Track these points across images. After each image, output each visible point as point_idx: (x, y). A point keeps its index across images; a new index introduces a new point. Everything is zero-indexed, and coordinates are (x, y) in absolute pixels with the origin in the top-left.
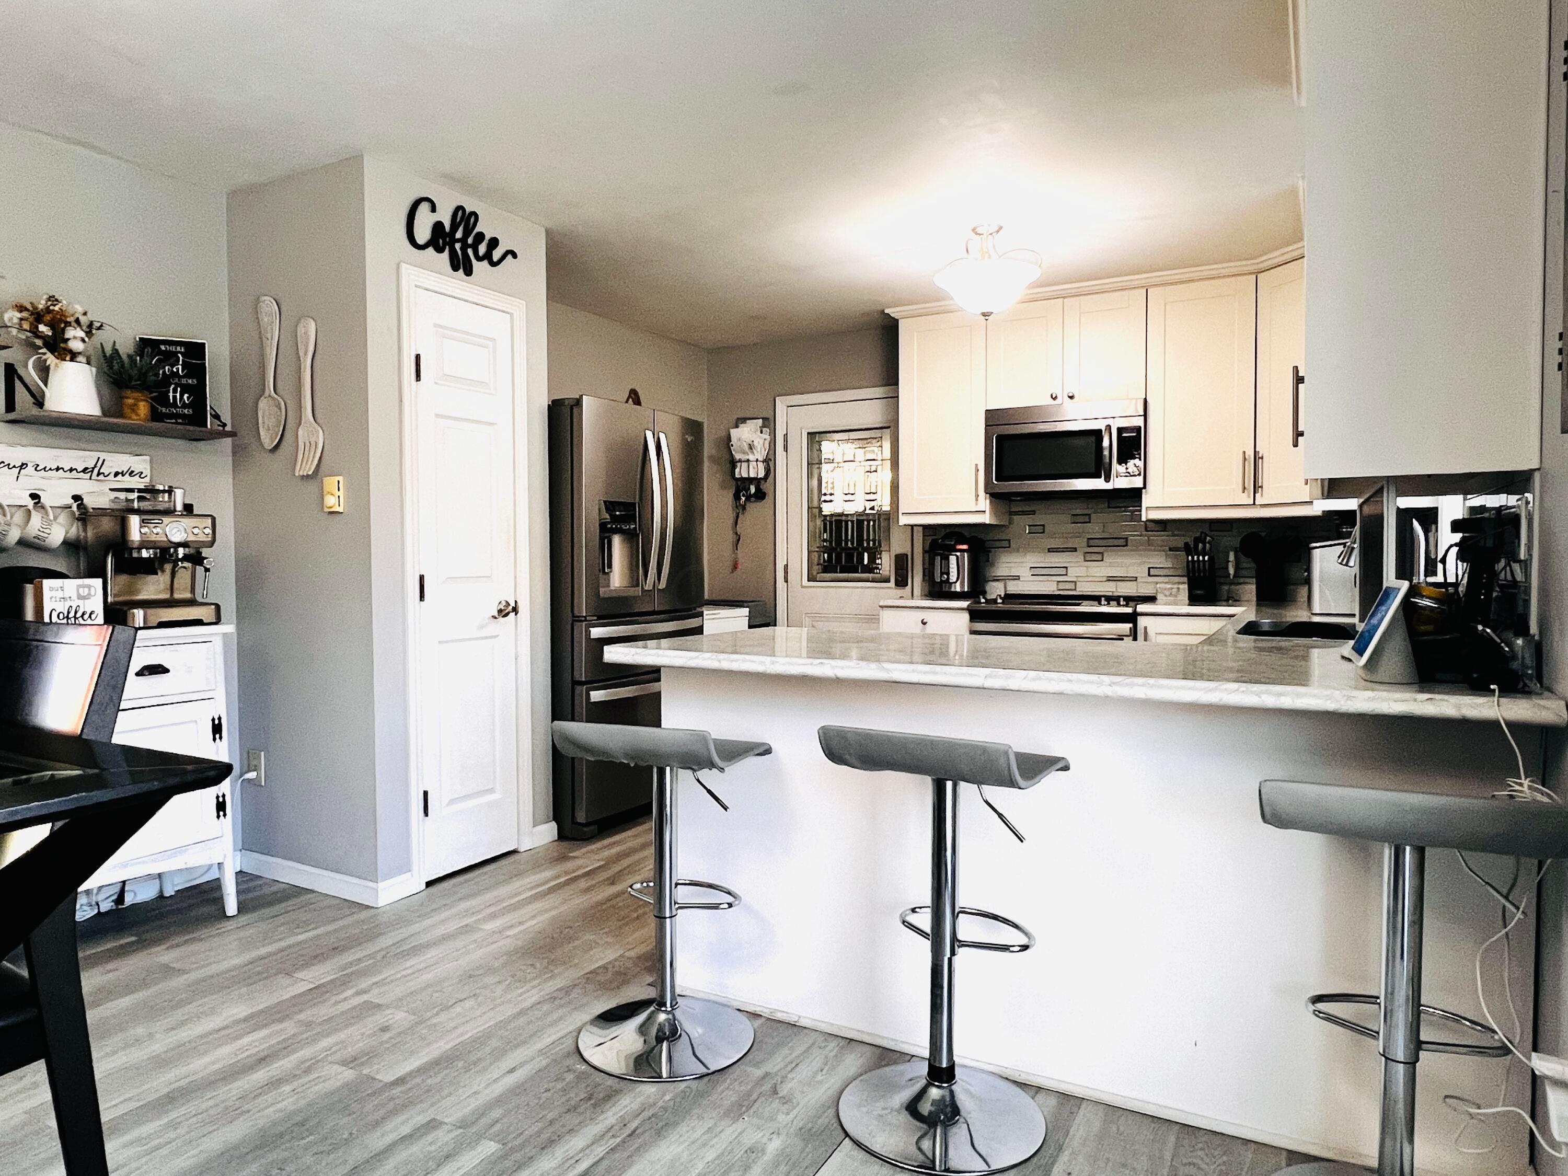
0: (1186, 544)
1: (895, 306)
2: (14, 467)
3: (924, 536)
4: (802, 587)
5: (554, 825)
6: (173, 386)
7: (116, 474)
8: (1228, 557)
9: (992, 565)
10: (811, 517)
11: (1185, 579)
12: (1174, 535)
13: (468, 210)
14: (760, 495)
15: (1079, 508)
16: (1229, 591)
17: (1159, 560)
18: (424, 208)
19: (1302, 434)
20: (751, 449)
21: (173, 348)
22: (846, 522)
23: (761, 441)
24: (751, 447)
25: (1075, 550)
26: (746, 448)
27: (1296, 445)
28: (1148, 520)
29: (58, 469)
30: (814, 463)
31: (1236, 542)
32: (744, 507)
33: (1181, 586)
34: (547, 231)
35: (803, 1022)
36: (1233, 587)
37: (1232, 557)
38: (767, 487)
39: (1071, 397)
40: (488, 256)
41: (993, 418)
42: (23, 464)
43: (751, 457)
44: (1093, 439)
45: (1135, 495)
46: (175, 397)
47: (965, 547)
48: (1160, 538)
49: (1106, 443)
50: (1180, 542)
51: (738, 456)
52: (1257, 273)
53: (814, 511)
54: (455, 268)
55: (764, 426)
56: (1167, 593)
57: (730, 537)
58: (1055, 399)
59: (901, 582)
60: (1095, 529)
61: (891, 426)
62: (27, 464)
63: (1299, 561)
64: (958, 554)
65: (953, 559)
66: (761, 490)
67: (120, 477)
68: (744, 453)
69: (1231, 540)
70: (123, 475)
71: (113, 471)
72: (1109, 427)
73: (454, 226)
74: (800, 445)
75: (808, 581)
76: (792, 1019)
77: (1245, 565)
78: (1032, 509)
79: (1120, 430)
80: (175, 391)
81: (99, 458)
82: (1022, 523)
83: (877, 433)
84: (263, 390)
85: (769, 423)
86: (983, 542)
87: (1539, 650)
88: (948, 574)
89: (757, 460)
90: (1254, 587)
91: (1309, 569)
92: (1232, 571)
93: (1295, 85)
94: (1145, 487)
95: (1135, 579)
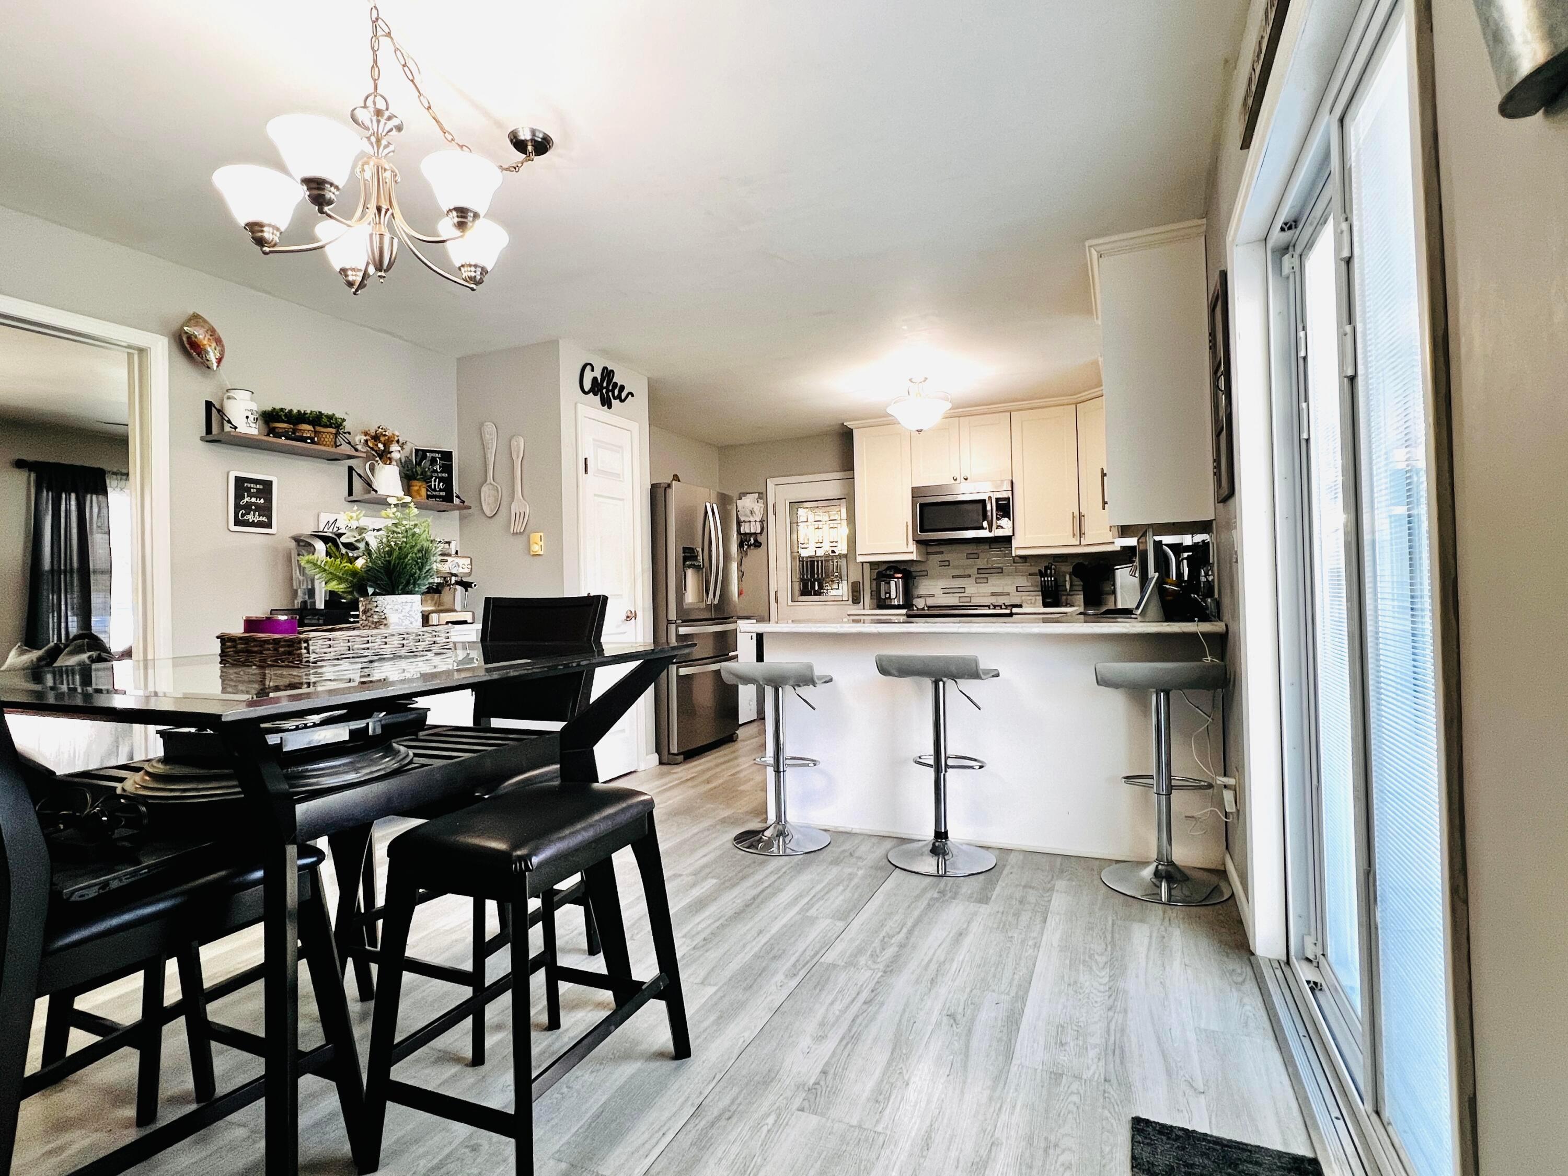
0: (1040, 571)
1: (850, 421)
3: (871, 569)
4: (788, 606)
5: (656, 756)
6: (434, 478)
8: (1065, 578)
9: (917, 587)
10: (793, 558)
11: (1040, 593)
12: (1031, 565)
13: (609, 369)
14: (758, 545)
15: (971, 548)
16: (1067, 599)
17: (1023, 581)
18: (589, 368)
19: (1106, 503)
20: (752, 513)
21: (434, 455)
22: (818, 562)
23: (758, 508)
25: (970, 576)
26: (749, 513)
27: (1104, 509)
28: (1016, 556)
30: (794, 524)
31: (1070, 569)
32: (746, 552)
33: (1038, 598)
34: (648, 378)
35: (854, 831)
36: (1069, 597)
37: (1068, 578)
38: (761, 539)
39: (966, 479)
40: (619, 397)
41: (916, 493)
43: (752, 519)
44: (980, 506)
45: (1007, 540)
46: (435, 485)
47: (900, 575)
48: (1021, 567)
49: (989, 508)
50: (1035, 570)
51: (742, 519)
52: (1076, 404)
53: (795, 556)
54: (603, 405)
55: (760, 498)
56: (1029, 602)
58: (956, 480)
59: (856, 600)
60: (981, 563)
61: (849, 498)
63: (1108, 580)
64: (895, 580)
65: (893, 583)
66: (758, 541)
68: (747, 516)
69: (1067, 568)
72: (990, 498)
73: (603, 379)
74: (783, 510)
75: (791, 600)
76: (848, 830)
77: (1076, 583)
78: (941, 550)
79: (997, 500)
80: (435, 481)
82: (935, 559)
83: (837, 502)
84: (486, 481)
85: (762, 496)
86: (910, 572)
87: (1218, 604)
88: (890, 594)
89: (756, 521)
90: (1082, 596)
91: (1114, 585)
92: (1068, 587)
93: (1095, 313)
94: (1013, 535)
95: (1008, 594)
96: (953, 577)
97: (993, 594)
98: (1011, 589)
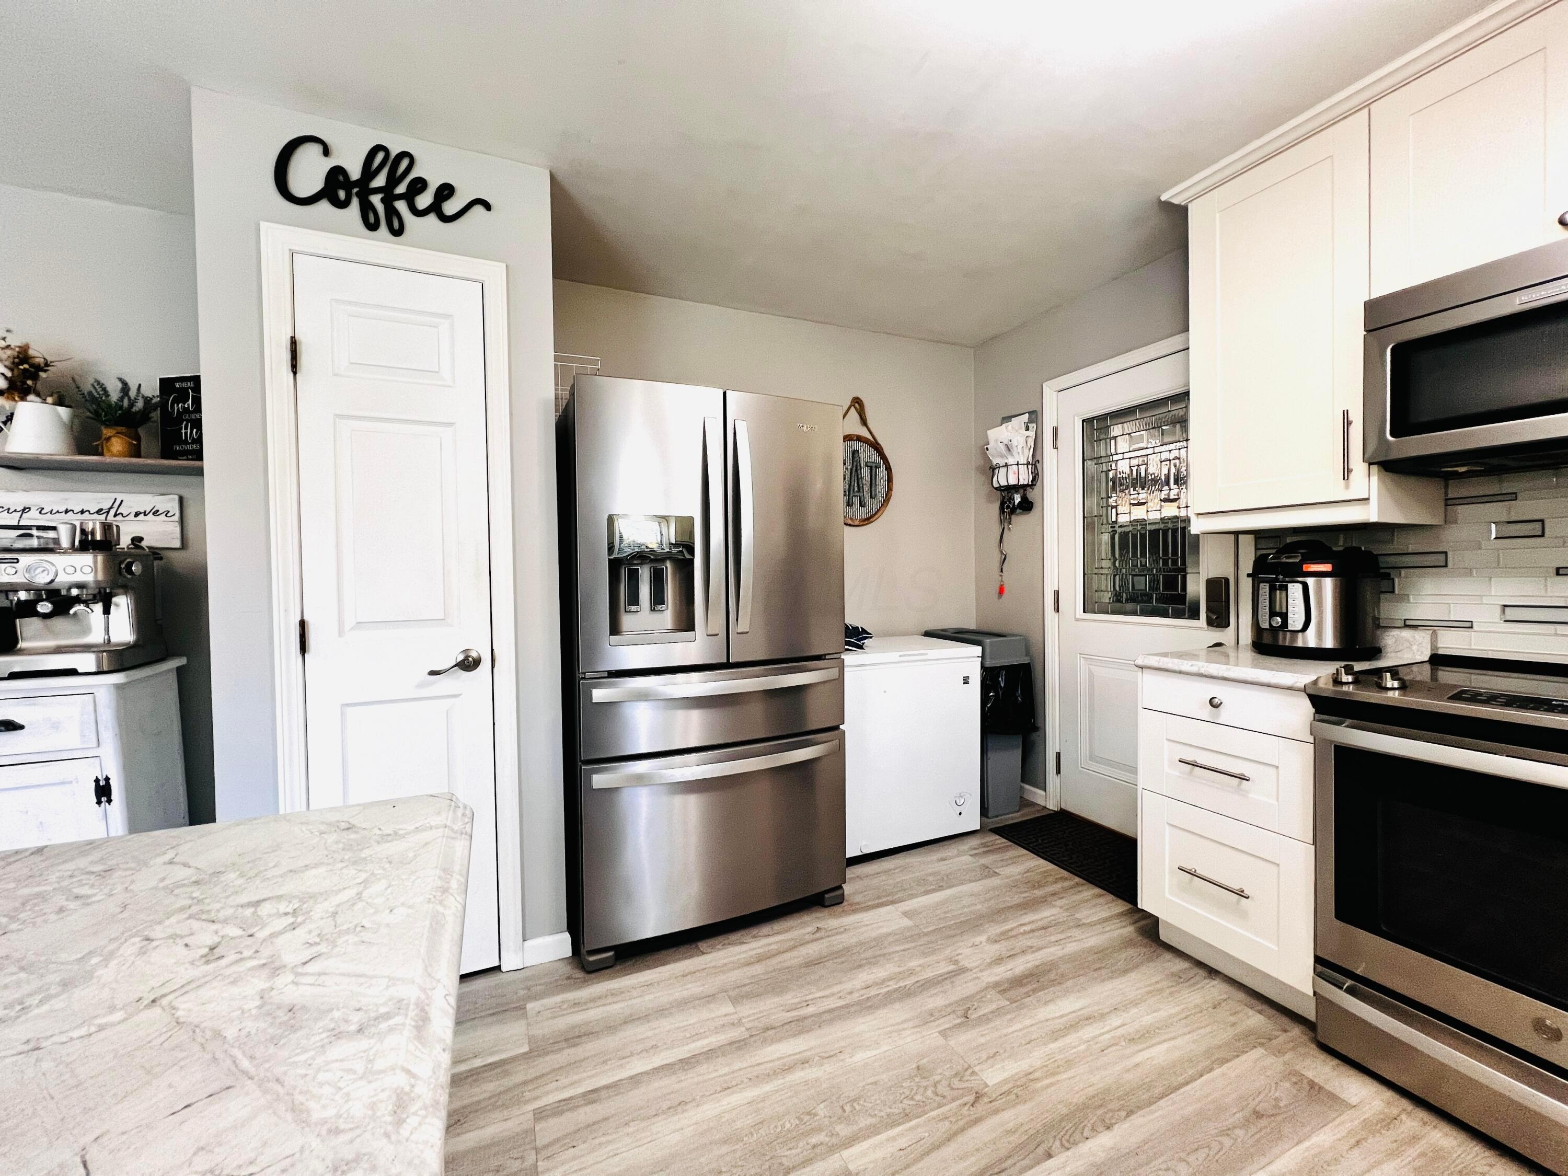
2: (15, 511)
3: (1256, 549)
4: (1077, 620)
5: (566, 938)
6: (185, 423)
7: (137, 514)
13: (394, 150)
14: (1027, 506)
18: (310, 147)
20: (1009, 450)
21: (184, 385)
23: (1025, 439)
24: (1008, 448)
26: (1004, 449)
29: (67, 512)
32: (1010, 521)
38: (1032, 495)
40: (435, 208)
41: (1385, 313)
42: (25, 509)
43: (1011, 461)
46: (186, 433)
47: (1327, 567)
51: (995, 461)
54: (372, 227)
55: (1031, 421)
57: (997, 557)
62: (29, 508)
64: (1311, 581)
65: (1297, 589)
66: (1027, 499)
67: (141, 517)
68: (1002, 456)
70: (145, 515)
71: (134, 511)
73: (369, 172)
74: (1073, 437)
75: (1084, 612)
80: (186, 428)
81: (116, 499)
82: (1478, 518)
85: (1035, 417)
88: (1285, 617)
89: (1019, 464)
96: (1560, 572)
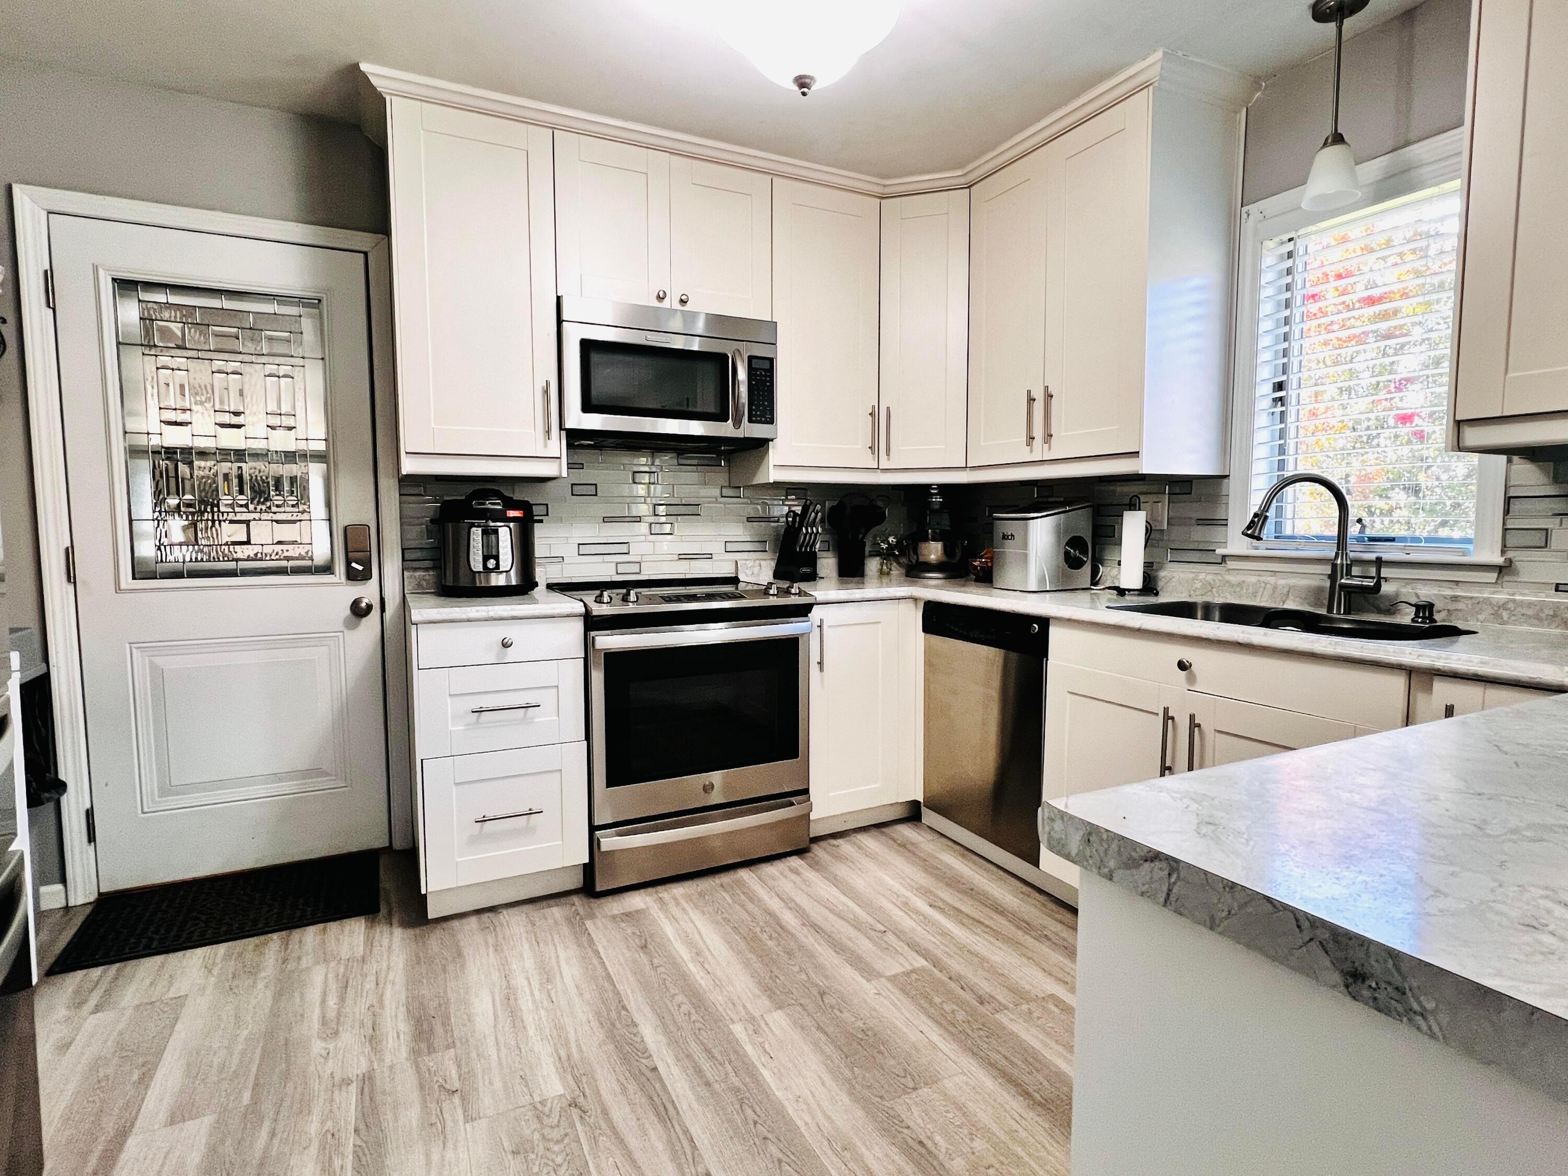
1: (378, 60)
4: (120, 591)
9: (539, 540)
11: (770, 555)
12: (750, 503)
15: (641, 463)
17: (736, 532)
25: (638, 519)
39: (684, 302)
47: (516, 514)
49: (740, 375)
52: (882, 198)
58: (662, 299)
59: (361, 573)
60: (661, 492)
64: (511, 525)
72: (738, 354)
75: (134, 578)
79: (751, 360)
88: (497, 558)
94: (772, 439)
95: (710, 557)
96: (605, 520)
97: (683, 557)
98: (716, 548)
